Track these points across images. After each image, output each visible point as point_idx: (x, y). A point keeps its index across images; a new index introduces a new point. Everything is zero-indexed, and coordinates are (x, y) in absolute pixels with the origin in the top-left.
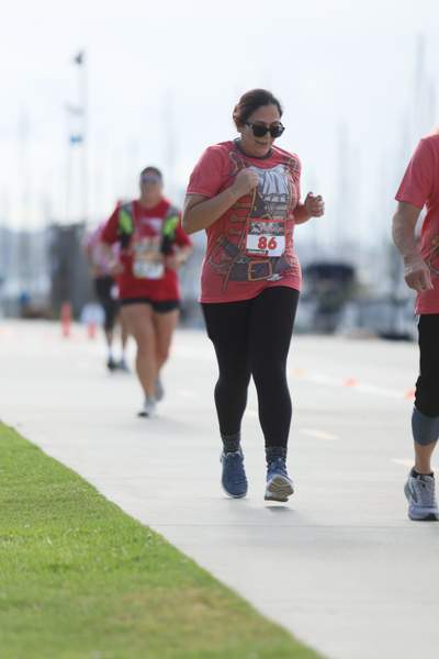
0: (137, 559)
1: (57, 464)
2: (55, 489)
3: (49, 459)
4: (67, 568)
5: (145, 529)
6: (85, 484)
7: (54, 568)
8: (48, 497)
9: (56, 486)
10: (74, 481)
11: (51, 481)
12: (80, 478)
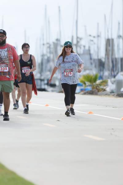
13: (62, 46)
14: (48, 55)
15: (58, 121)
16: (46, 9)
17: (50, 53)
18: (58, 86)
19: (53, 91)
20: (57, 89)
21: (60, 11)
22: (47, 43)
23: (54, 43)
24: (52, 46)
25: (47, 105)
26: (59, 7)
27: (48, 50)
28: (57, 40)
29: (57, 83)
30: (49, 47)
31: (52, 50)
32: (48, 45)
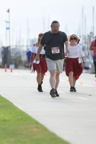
0: (22, 119)
1: (4, 98)
2: (4, 104)
3: (2, 97)
4: (7, 121)
5: (24, 112)
6: (10, 103)
7: (4, 121)
8: (2, 105)
9: (4, 103)
10: (8, 102)
11: (3, 102)
12: (9, 101)
13: (94, 38)
14: (84, 45)
15: (90, 95)
16: (83, 9)
17: (85, 43)
18: (91, 69)
19: (86, 73)
20: (89, 71)
21: (93, 10)
22: (83, 36)
23: (88, 35)
24: (87, 38)
25: (82, 83)
26: (93, 7)
27: (84, 41)
28: (91, 33)
29: (90, 66)
30: (85, 39)
31: (86, 41)
32: (84, 37)
